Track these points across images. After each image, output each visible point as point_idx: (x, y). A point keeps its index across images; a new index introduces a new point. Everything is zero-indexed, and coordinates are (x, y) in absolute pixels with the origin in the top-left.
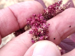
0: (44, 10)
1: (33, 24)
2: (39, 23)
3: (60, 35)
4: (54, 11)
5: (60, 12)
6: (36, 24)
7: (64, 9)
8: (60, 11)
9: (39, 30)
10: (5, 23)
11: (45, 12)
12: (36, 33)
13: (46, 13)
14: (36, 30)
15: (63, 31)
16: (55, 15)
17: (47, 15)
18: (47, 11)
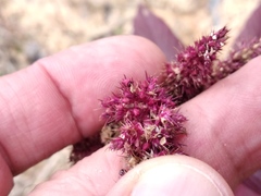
0: (168, 66)
1: (123, 111)
2: (145, 107)
3: (231, 158)
4: (200, 67)
5: (228, 69)
6: (135, 112)
7: (244, 56)
8: (229, 65)
9: (146, 132)
10: (25, 118)
11: (168, 73)
12: (137, 145)
13: (171, 78)
14: (136, 134)
15: (243, 143)
16: (212, 84)
17: (178, 83)
18: (177, 71)
